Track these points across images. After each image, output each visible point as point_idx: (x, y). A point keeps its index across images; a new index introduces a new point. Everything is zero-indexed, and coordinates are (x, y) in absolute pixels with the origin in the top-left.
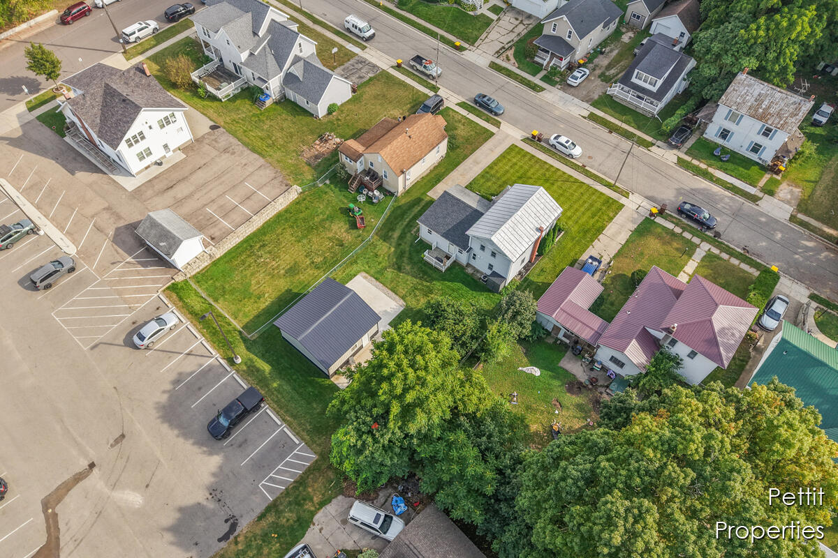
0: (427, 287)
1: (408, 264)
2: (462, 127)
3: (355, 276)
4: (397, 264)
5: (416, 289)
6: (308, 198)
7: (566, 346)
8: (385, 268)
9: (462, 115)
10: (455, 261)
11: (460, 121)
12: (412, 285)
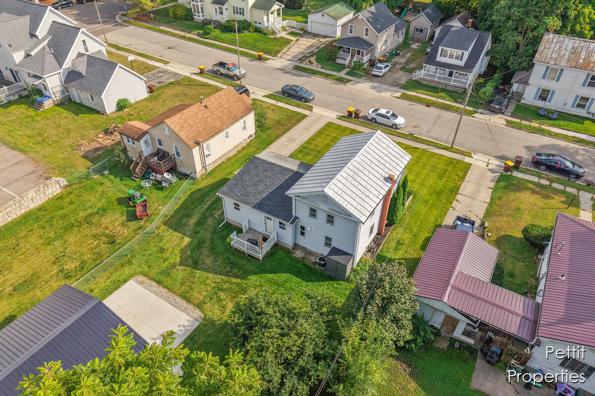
0: (238, 284)
1: (208, 256)
2: (272, 112)
3: (125, 281)
4: (191, 257)
5: (222, 290)
6: (75, 192)
7: (471, 350)
8: (174, 266)
9: (271, 104)
10: (276, 245)
11: (268, 108)
12: (214, 285)
